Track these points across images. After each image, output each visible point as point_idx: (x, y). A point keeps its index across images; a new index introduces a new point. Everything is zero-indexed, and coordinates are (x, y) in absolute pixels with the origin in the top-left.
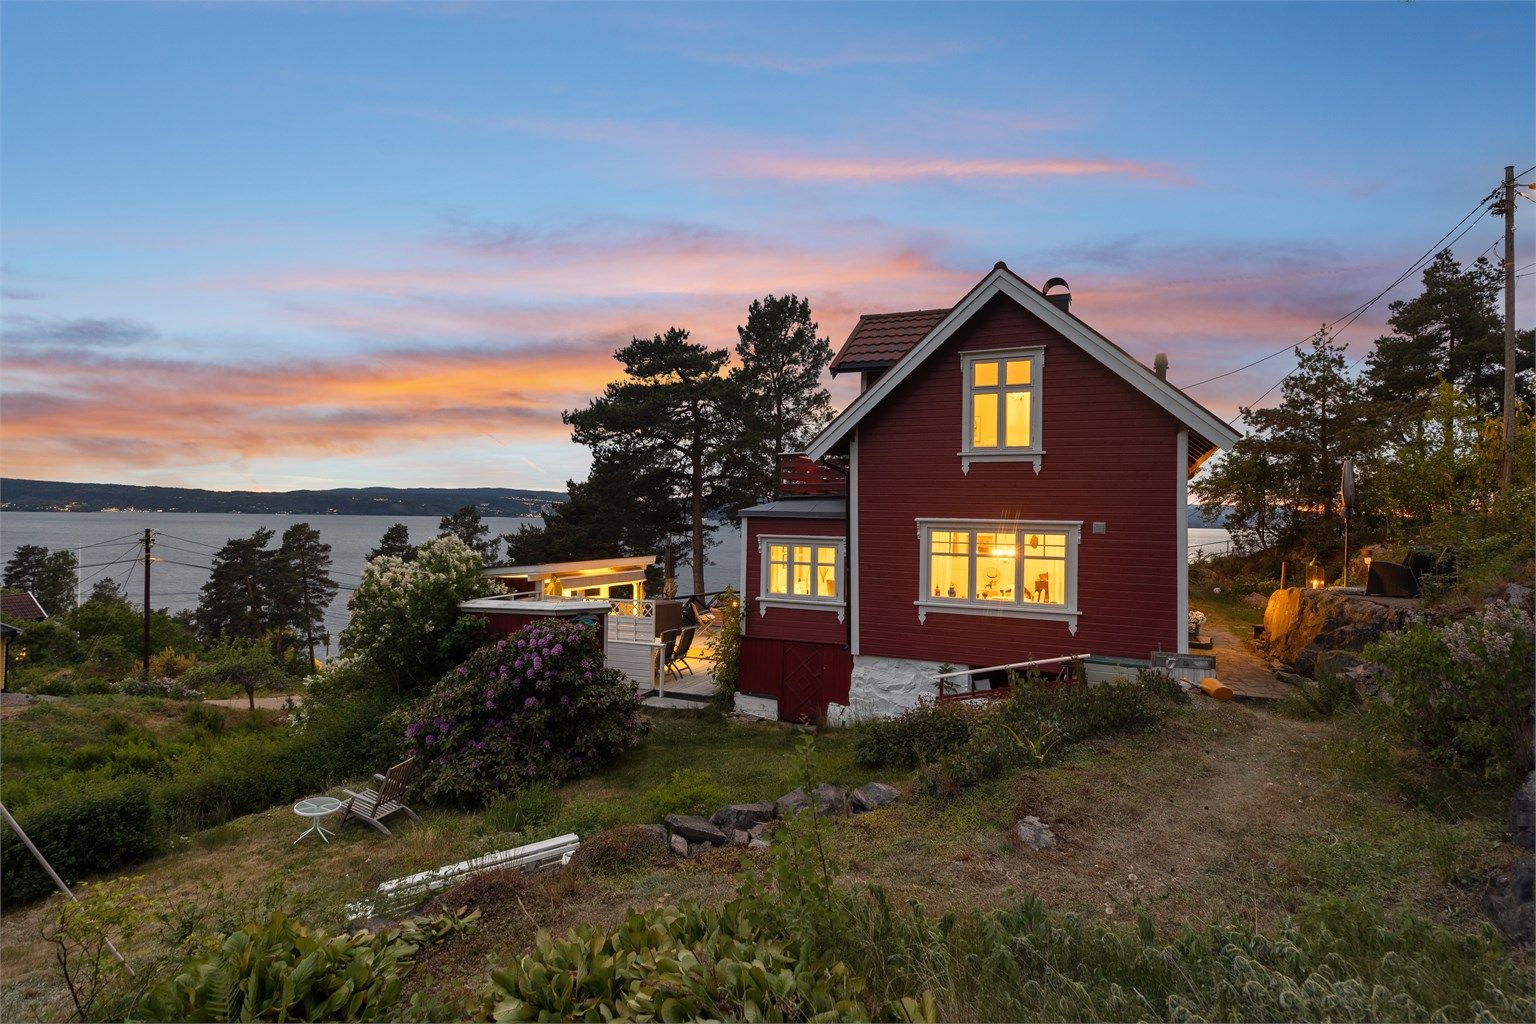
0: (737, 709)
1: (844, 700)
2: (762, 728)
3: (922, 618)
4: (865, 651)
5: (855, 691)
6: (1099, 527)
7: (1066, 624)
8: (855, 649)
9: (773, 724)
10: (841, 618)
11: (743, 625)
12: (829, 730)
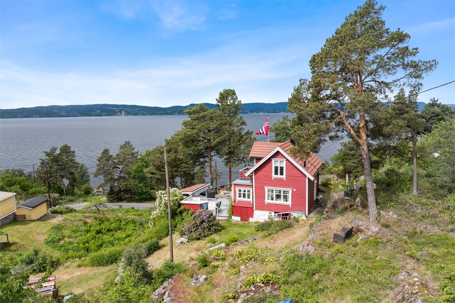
0: (233, 219)
1: (252, 217)
2: (238, 223)
3: (266, 204)
4: (256, 209)
5: (254, 216)
6: (294, 190)
7: (289, 206)
8: (254, 209)
9: (240, 222)
10: (252, 203)
11: (233, 204)
12: (250, 223)
